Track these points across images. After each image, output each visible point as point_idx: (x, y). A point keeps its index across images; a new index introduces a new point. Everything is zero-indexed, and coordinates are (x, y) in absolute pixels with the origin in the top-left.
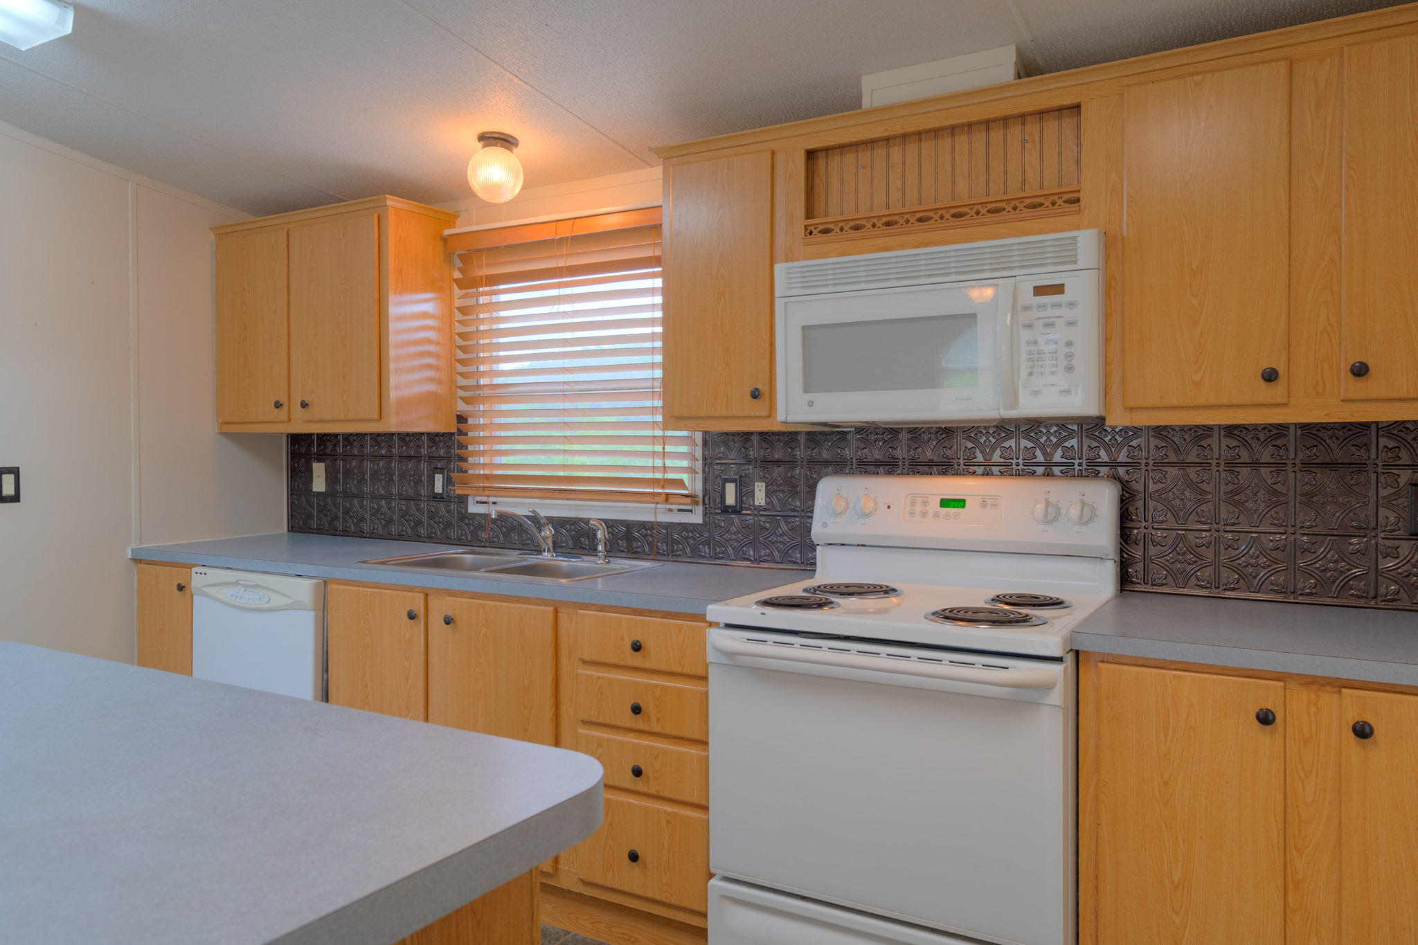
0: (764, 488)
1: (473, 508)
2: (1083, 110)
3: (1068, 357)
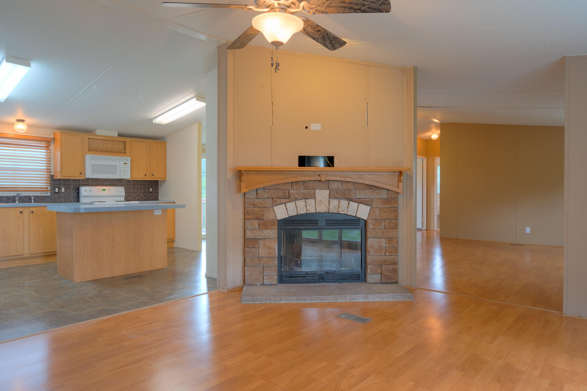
0: (64, 189)
2: (126, 142)
3: (128, 171)
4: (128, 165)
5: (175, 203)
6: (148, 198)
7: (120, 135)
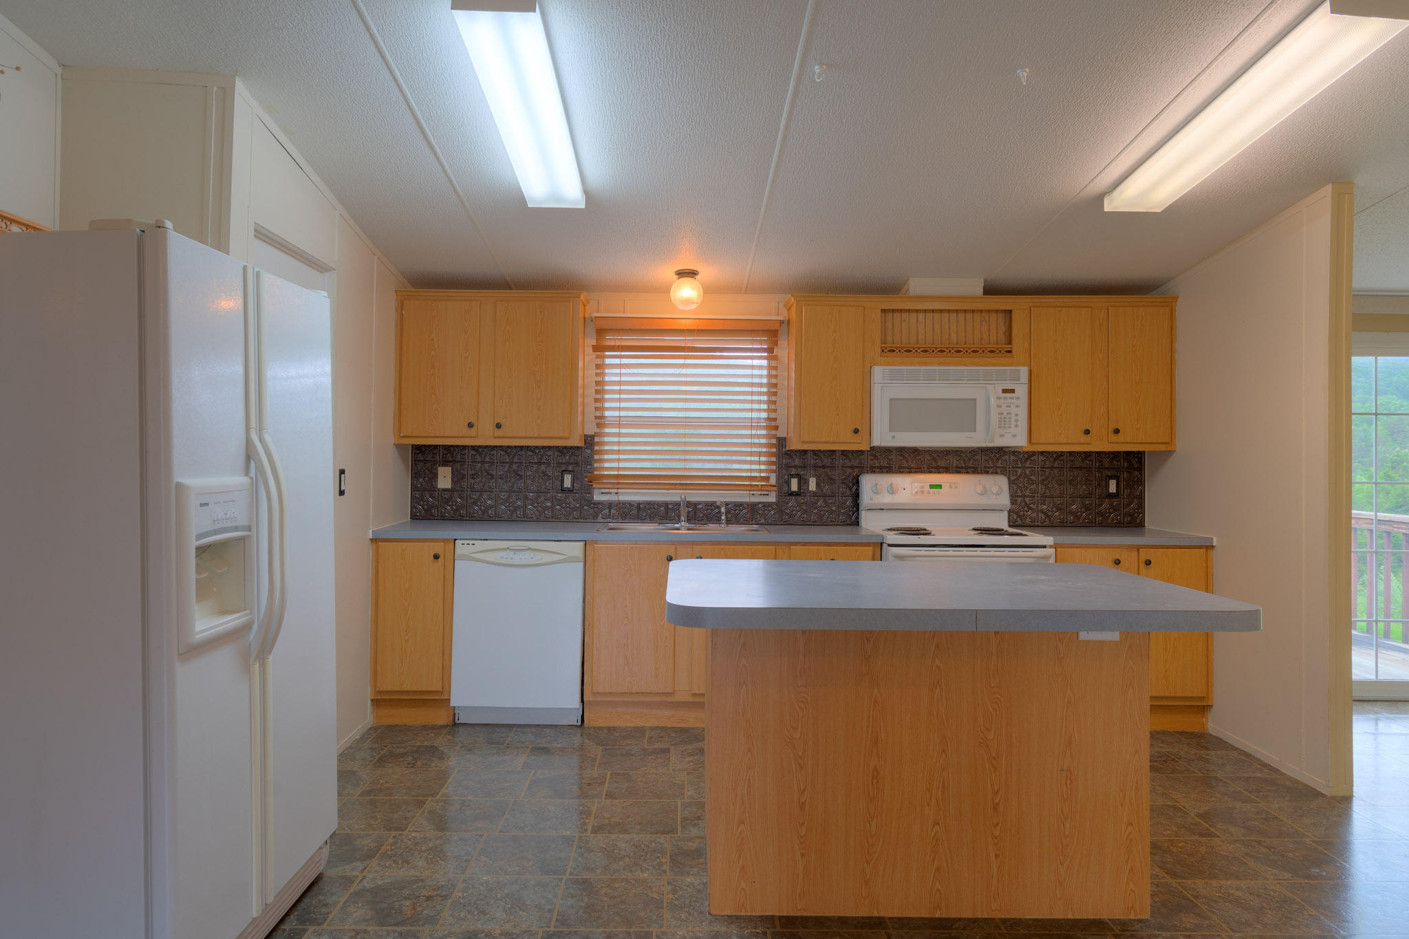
0: (815, 481)
1: (597, 497)
2: (1013, 312)
3: (1016, 420)
4: (1018, 398)
5: (1213, 547)
6: (1099, 519)
7: (990, 290)
